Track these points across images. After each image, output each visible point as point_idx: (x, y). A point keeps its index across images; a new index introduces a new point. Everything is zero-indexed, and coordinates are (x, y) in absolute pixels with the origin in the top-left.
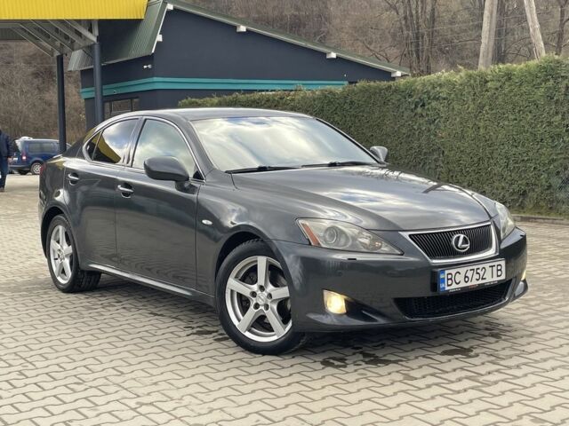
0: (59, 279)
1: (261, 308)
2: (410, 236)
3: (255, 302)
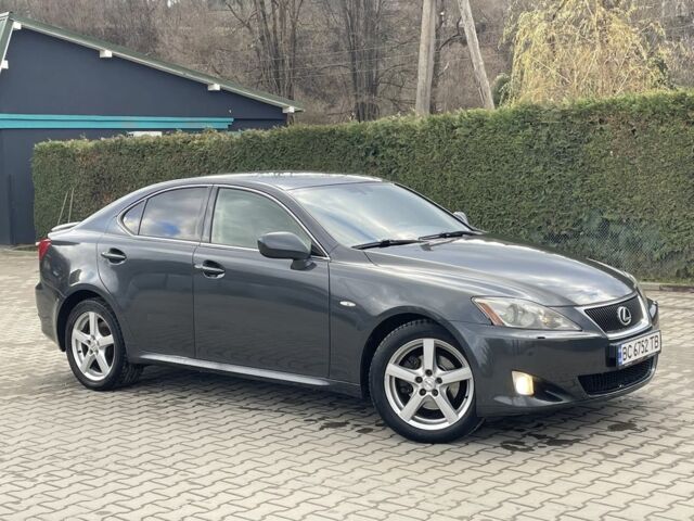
0: (87, 375)
1: (427, 394)
2: (585, 311)
3: (420, 388)
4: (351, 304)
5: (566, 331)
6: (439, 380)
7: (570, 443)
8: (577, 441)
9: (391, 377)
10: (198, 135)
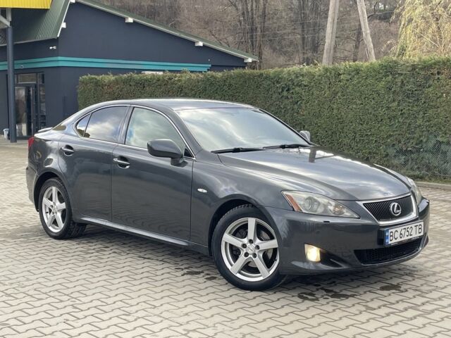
0: (50, 228)
1: (249, 256)
2: (364, 204)
3: (245, 252)
4: (205, 191)
5: (348, 217)
6: (258, 247)
7: (347, 297)
8: (353, 296)
9: (226, 243)
10: (178, 75)
